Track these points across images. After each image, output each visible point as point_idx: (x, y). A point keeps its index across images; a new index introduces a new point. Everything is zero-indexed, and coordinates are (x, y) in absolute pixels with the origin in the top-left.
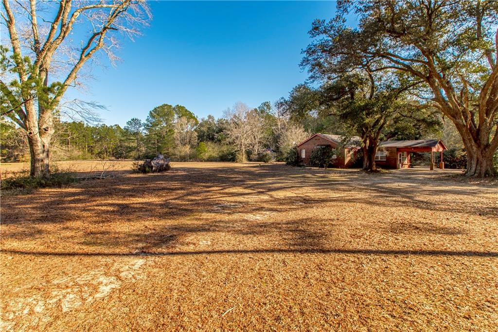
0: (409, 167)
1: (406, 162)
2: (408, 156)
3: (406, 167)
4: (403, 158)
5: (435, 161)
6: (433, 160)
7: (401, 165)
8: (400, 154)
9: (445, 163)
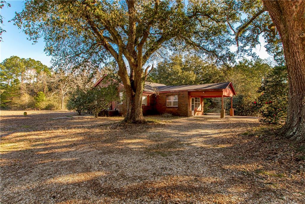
0: (203, 114)
1: (200, 108)
2: (202, 102)
3: (200, 115)
4: (196, 104)
5: (225, 108)
6: (224, 105)
7: (193, 112)
8: (193, 100)
9: (234, 110)
